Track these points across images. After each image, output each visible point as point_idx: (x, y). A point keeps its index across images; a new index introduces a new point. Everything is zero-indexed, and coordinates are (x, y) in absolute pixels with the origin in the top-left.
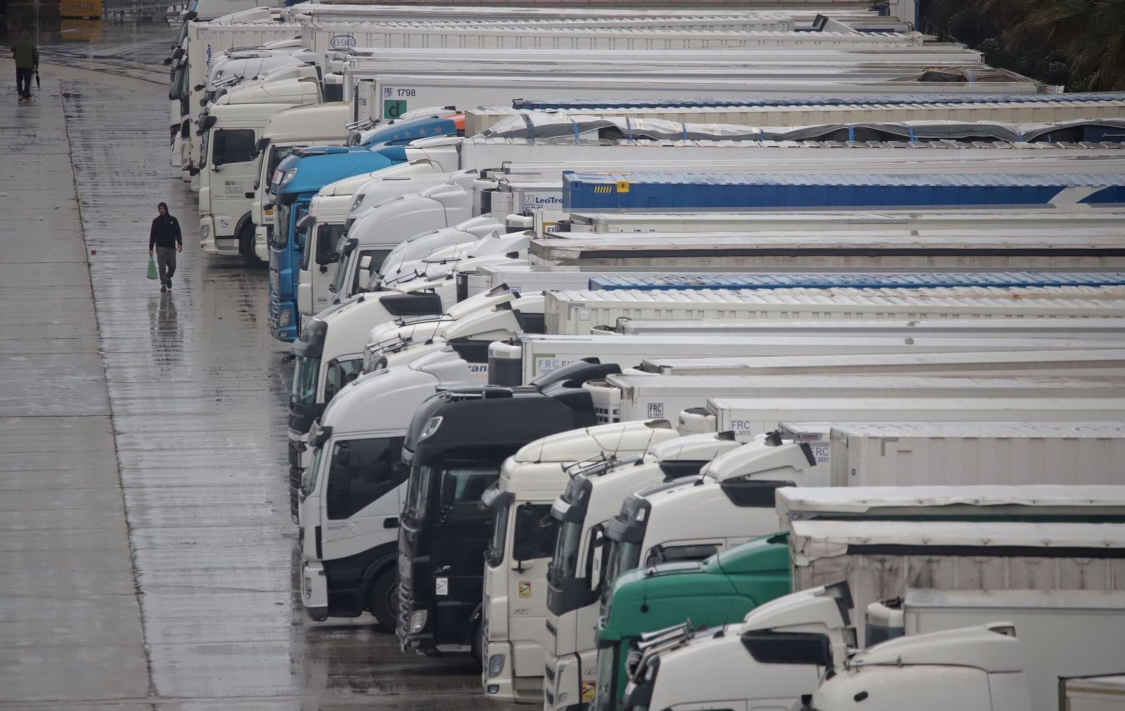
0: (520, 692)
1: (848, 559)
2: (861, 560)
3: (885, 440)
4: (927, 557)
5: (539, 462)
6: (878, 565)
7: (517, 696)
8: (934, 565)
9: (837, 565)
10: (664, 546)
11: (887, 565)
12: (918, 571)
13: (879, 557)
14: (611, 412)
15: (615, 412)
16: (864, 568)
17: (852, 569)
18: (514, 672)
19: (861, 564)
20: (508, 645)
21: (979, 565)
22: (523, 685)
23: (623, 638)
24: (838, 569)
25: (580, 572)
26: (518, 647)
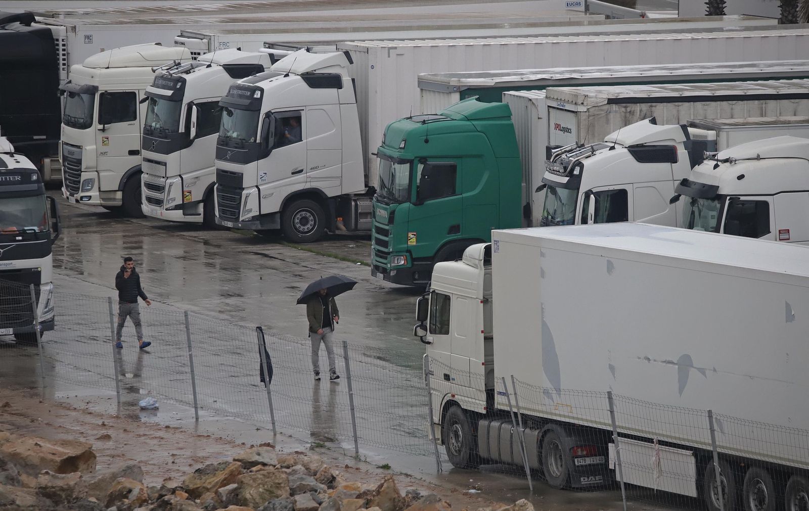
0: (103, 199)
1: (608, 106)
2: (614, 107)
3: (390, 48)
4: (650, 104)
5: (108, 68)
6: (623, 109)
7: (102, 202)
8: (653, 108)
9: (602, 110)
10: (273, 111)
11: (628, 110)
12: (645, 112)
13: (624, 105)
14: (61, 40)
16: (616, 112)
17: (610, 112)
18: (99, 188)
19: (614, 109)
20: (96, 173)
21: (677, 107)
22: (105, 196)
23: (416, 157)
24: (603, 112)
25: (182, 129)
26: (101, 174)
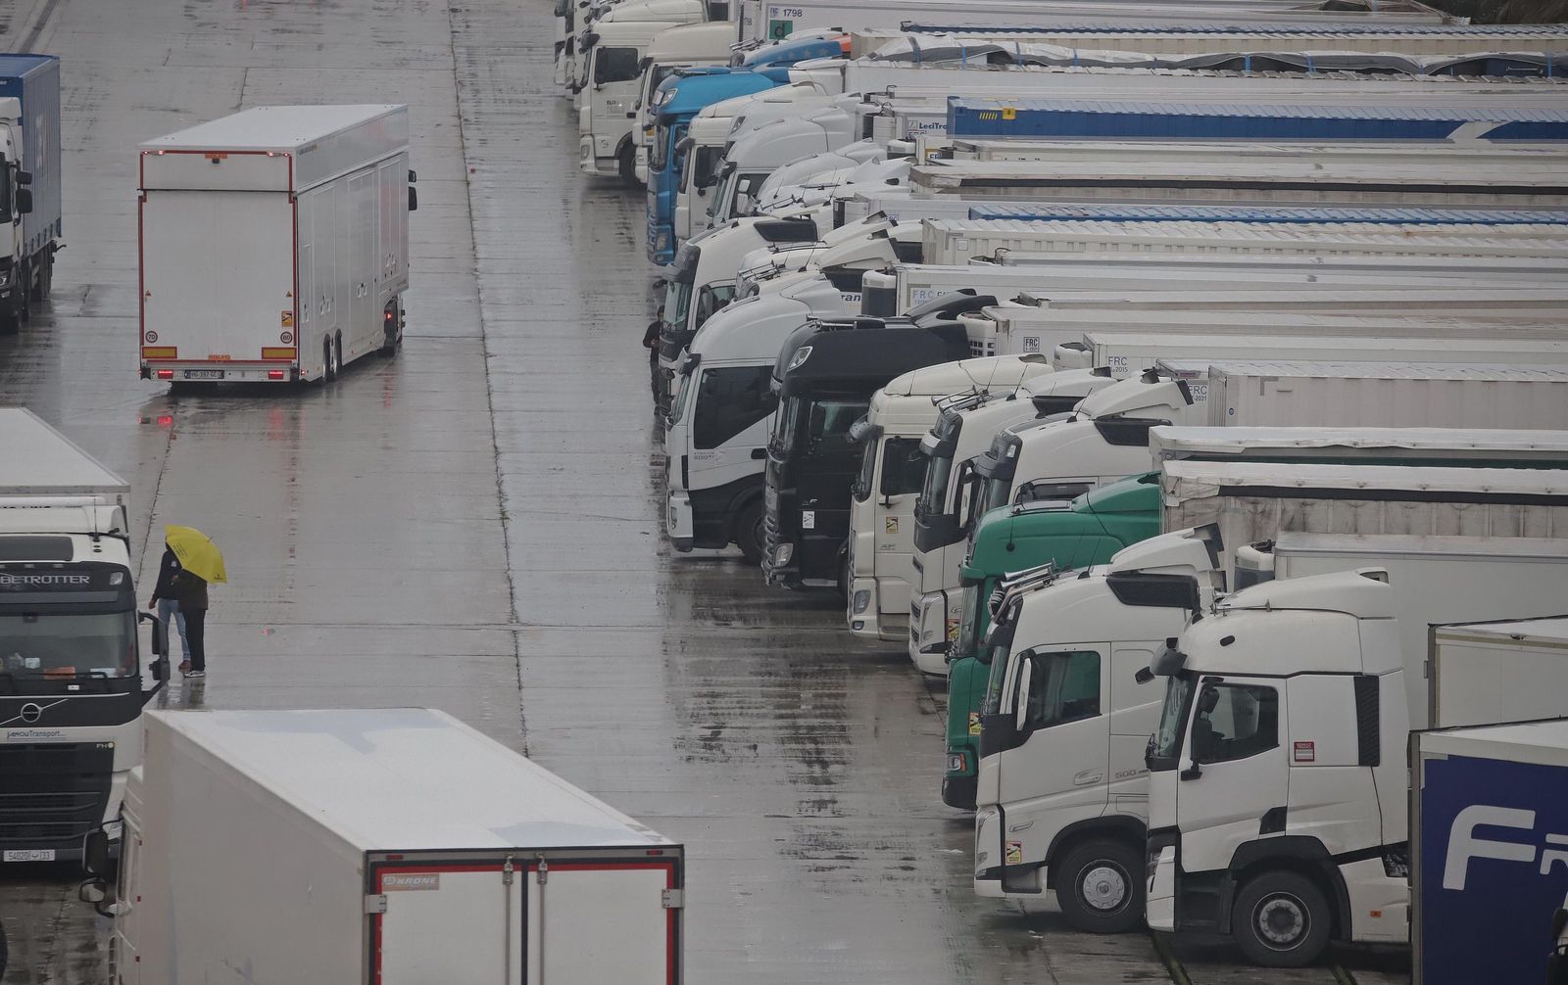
0: (885, 629)
1: (1220, 500)
2: (1233, 502)
3: (1264, 379)
4: (1302, 500)
5: (909, 395)
6: (1250, 507)
7: (882, 633)
8: (1308, 508)
9: (1209, 506)
10: (1034, 483)
11: (1260, 508)
12: (1291, 514)
13: (1252, 499)
14: (985, 345)
15: (989, 345)
16: (1236, 510)
17: (1224, 511)
18: (879, 609)
19: (1233, 506)
20: (874, 581)
21: (1354, 509)
22: (888, 622)
23: (988, 576)
24: (1209, 510)
25: (949, 509)
26: (884, 583)
